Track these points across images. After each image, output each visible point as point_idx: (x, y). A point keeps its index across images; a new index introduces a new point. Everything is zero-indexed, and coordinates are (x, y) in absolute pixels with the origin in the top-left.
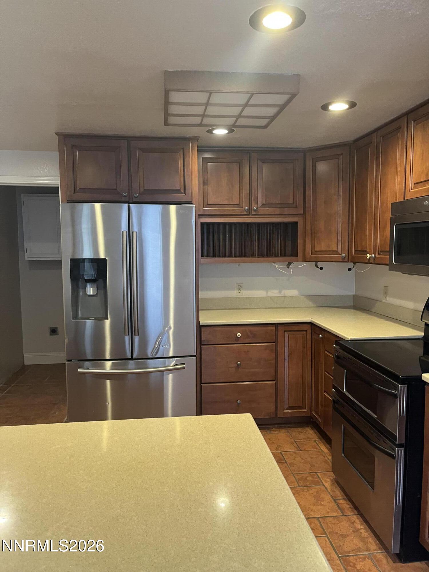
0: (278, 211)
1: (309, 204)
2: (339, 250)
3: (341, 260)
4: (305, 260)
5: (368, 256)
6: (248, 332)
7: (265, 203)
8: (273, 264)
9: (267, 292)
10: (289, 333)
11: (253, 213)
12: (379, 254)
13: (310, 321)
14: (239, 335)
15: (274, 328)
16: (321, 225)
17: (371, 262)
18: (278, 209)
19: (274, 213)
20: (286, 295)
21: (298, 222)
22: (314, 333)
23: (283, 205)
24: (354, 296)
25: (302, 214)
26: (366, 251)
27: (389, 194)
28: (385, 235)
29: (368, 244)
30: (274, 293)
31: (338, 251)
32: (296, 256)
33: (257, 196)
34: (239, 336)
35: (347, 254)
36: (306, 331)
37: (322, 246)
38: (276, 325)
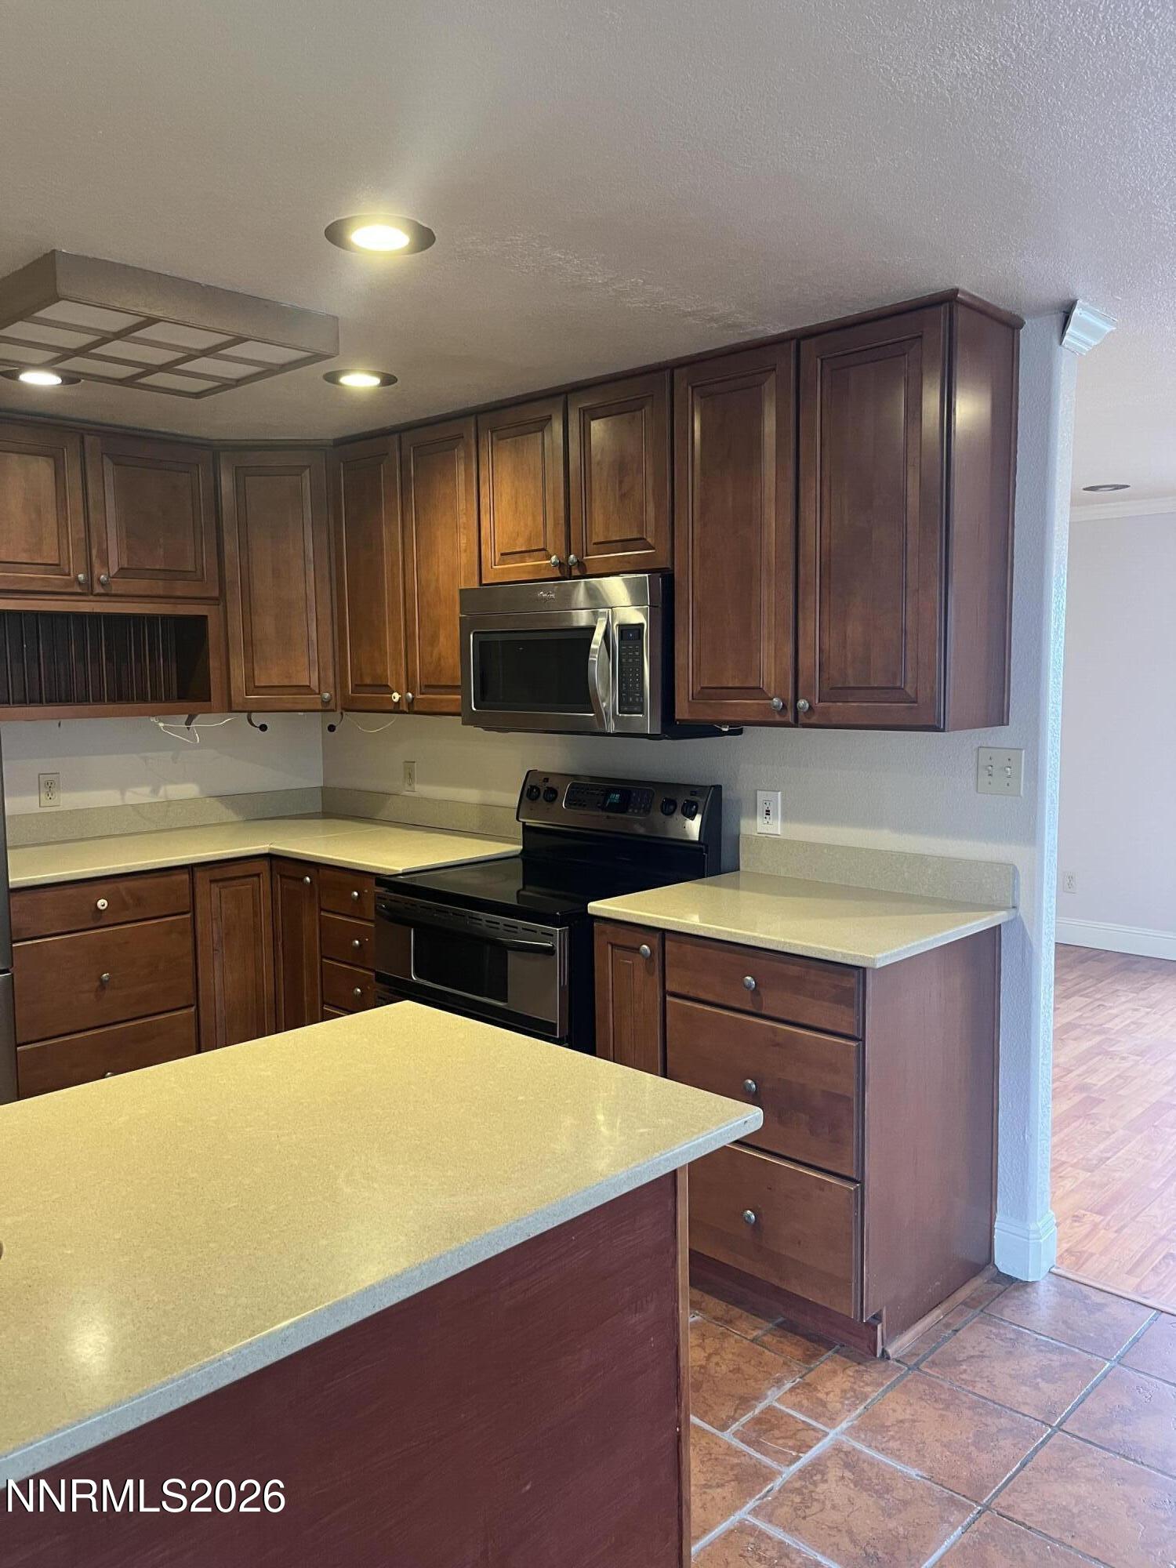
0: (159, 588)
1: (232, 573)
2: (314, 684)
3: (320, 707)
4: (229, 708)
5: (396, 697)
6: (124, 893)
7: (126, 566)
8: (153, 719)
9: (123, 794)
10: (220, 884)
11: (98, 589)
12: (422, 694)
13: (267, 851)
14: (102, 903)
15: (186, 877)
16: (266, 625)
17: (401, 709)
18: (161, 583)
19: (149, 593)
20: (171, 798)
21: (206, 617)
22: (279, 877)
23: (171, 574)
24: (324, 789)
25: (216, 599)
26: (388, 686)
27: (442, 568)
28: (435, 652)
29: (393, 672)
30: (140, 795)
31: (311, 686)
32: (207, 698)
33: (105, 546)
34: (104, 908)
35: (332, 692)
36: (258, 875)
37: (270, 675)
38: (190, 868)
